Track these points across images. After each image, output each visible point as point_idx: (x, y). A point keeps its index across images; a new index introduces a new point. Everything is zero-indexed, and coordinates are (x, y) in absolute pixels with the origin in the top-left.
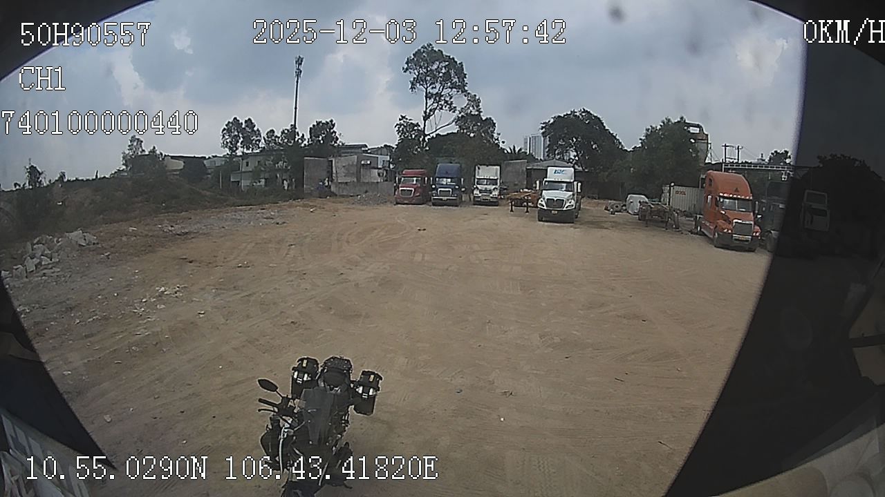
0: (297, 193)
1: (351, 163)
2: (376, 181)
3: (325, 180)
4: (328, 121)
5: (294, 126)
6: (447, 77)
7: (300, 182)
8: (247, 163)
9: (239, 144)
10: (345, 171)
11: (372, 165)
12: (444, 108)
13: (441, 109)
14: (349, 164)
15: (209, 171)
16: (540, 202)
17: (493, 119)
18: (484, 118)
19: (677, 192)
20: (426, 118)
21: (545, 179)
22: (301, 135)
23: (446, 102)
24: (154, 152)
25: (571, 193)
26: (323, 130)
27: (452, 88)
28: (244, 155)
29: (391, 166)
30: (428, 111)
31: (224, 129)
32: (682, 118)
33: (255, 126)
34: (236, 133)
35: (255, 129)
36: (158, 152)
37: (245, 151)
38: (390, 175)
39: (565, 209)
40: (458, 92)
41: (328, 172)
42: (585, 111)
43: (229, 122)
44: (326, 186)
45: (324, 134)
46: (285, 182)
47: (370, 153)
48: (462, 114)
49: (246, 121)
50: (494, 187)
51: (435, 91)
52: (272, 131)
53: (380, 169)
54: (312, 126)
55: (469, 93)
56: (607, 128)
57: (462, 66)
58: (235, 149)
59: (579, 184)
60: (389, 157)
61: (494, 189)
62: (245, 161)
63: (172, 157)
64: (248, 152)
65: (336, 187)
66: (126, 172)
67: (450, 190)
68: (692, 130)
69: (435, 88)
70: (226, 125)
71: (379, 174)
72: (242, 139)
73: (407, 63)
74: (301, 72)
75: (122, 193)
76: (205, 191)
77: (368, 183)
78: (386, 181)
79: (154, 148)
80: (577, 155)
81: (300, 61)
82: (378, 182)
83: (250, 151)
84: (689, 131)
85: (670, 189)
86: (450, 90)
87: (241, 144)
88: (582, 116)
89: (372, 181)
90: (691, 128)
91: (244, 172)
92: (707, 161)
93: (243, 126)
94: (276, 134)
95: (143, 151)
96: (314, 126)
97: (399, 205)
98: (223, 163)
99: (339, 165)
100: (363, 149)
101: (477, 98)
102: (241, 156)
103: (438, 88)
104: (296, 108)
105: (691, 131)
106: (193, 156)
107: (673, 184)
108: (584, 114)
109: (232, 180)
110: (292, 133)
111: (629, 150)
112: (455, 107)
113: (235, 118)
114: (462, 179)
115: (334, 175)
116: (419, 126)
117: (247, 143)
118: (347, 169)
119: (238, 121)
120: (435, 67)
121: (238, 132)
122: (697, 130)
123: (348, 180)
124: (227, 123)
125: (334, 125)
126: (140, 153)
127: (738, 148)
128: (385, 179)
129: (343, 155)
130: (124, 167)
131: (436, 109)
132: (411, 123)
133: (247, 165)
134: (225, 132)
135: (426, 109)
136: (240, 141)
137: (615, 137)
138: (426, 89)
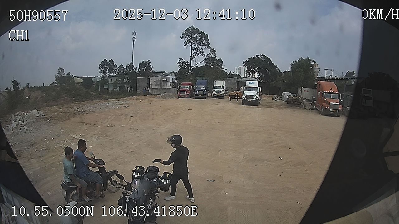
0: (134, 93)
2: (169, 88)
3: (146, 87)
4: (147, 61)
5: (132, 63)
6: (201, 40)
7: (135, 89)
10: (156, 84)
11: (167, 81)
12: (199, 54)
13: (198, 55)
14: (157, 80)
15: (94, 83)
16: (243, 96)
17: (221, 59)
18: (217, 59)
19: (305, 91)
20: (191, 59)
21: (245, 86)
22: (135, 67)
23: (200, 52)
24: (69, 75)
25: (257, 92)
27: (203, 46)
28: (110, 76)
29: (176, 81)
30: (192, 56)
33: (114, 63)
36: (71, 75)
37: (110, 74)
38: (175, 85)
39: (254, 99)
40: (205, 47)
41: (148, 84)
42: (263, 55)
43: (102, 61)
44: (147, 90)
45: (145, 66)
46: (128, 88)
47: (166, 75)
48: (208, 57)
49: (110, 61)
50: (222, 90)
51: (195, 47)
52: (122, 65)
53: (171, 82)
54: (140, 63)
55: (210, 48)
56: (273, 62)
57: (207, 35)
58: (105, 73)
59: (261, 88)
60: (174, 77)
61: (222, 91)
62: (110, 79)
63: (78, 77)
65: (151, 90)
66: (57, 84)
67: (203, 91)
69: (195, 45)
70: (101, 63)
71: (170, 85)
73: (183, 35)
74: (135, 39)
75: (55, 93)
76: (92, 93)
77: (166, 88)
79: (69, 73)
80: (260, 75)
81: (135, 34)
82: (170, 88)
83: (112, 75)
84: (310, 64)
85: (301, 90)
86: (202, 46)
88: (262, 57)
89: (168, 88)
90: (311, 62)
91: (110, 84)
92: (318, 77)
93: (109, 63)
95: (64, 74)
96: (141, 63)
97: (180, 99)
98: (101, 80)
99: (153, 80)
100: (163, 73)
101: (214, 50)
102: (108, 77)
103: (197, 45)
104: (133, 55)
105: (311, 63)
106: (87, 76)
107: (302, 87)
109: (104, 87)
110: (131, 66)
111: (283, 72)
112: (204, 54)
113: (105, 60)
114: (208, 87)
115: (150, 85)
116: (188, 63)
117: (111, 71)
120: (195, 36)
121: (107, 66)
122: (313, 63)
123: (157, 87)
125: (150, 63)
127: (332, 71)
128: (173, 87)
129: (154, 76)
130: (56, 81)
131: (196, 55)
132: (185, 61)
133: (111, 81)
134: (100, 66)
136: (108, 70)
137: (276, 66)
138: (191, 46)
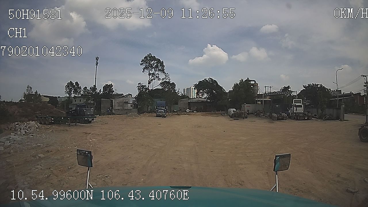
1: (120, 101)
4: (110, 84)
5: (95, 86)
6: (157, 67)
7: (100, 109)
8: (75, 100)
9: (72, 92)
11: (128, 102)
12: (156, 79)
14: (119, 102)
15: (59, 103)
17: (174, 83)
18: (171, 83)
19: (247, 106)
20: (149, 83)
23: (156, 76)
24: (37, 93)
26: (108, 88)
27: (159, 71)
28: (75, 97)
29: (136, 103)
30: (150, 81)
31: (66, 86)
32: (248, 78)
33: (79, 85)
34: (71, 88)
35: (79, 86)
40: (161, 73)
41: (111, 105)
42: (210, 78)
43: (68, 83)
44: (111, 110)
48: (163, 81)
49: (76, 83)
52: (86, 87)
53: (132, 103)
54: (104, 86)
55: (165, 73)
56: (219, 84)
57: (163, 62)
58: (70, 94)
63: (45, 96)
64: (76, 95)
65: (115, 111)
66: (24, 101)
67: (163, 111)
68: (252, 82)
70: (67, 84)
71: (131, 106)
72: (73, 90)
73: (142, 61)
74: (98, 63)
77: (127, 109)
78: (134, 108)
79: (37, 91)
80: (208, 95)
81: (98, 59)
82: (131, 109)
83: (77, 95)
84: (250, 83)
87: (73, 92)
88: (209, 80)
89: (129, 108)
91: (74, 104)
92: (258, 94)
93: (74, 85)
94: (87, 88)
95: (32, 92)
98: (65, 100)
99: (115, 102)
100: (123, 96)
102: (73, 97)
103: (153, 71)
104: (96, 78)
106: (52, 96)
107: (245, 104)
108: (210, 80)
110: (94, 88)
111: (227, 92)
112: (160, 78)
113: (71, 81)
116: (146, 86)
117: (76, 92)
118: (119, 104)
119: (72, 82)
120: (152, 62)
121: (72, 87)
122: (254, 82)
123: (119, 108)
124: (67, 83)
125: (112, 86)
126: (31, 93)
128: (134, 107)
130: (24, 99)
131: (153, 79)
132: (143, 85)
134: (67, 87)
135: (149, 79)
136: (73, 91)
137: (222, 88)
138: (149, 71)
